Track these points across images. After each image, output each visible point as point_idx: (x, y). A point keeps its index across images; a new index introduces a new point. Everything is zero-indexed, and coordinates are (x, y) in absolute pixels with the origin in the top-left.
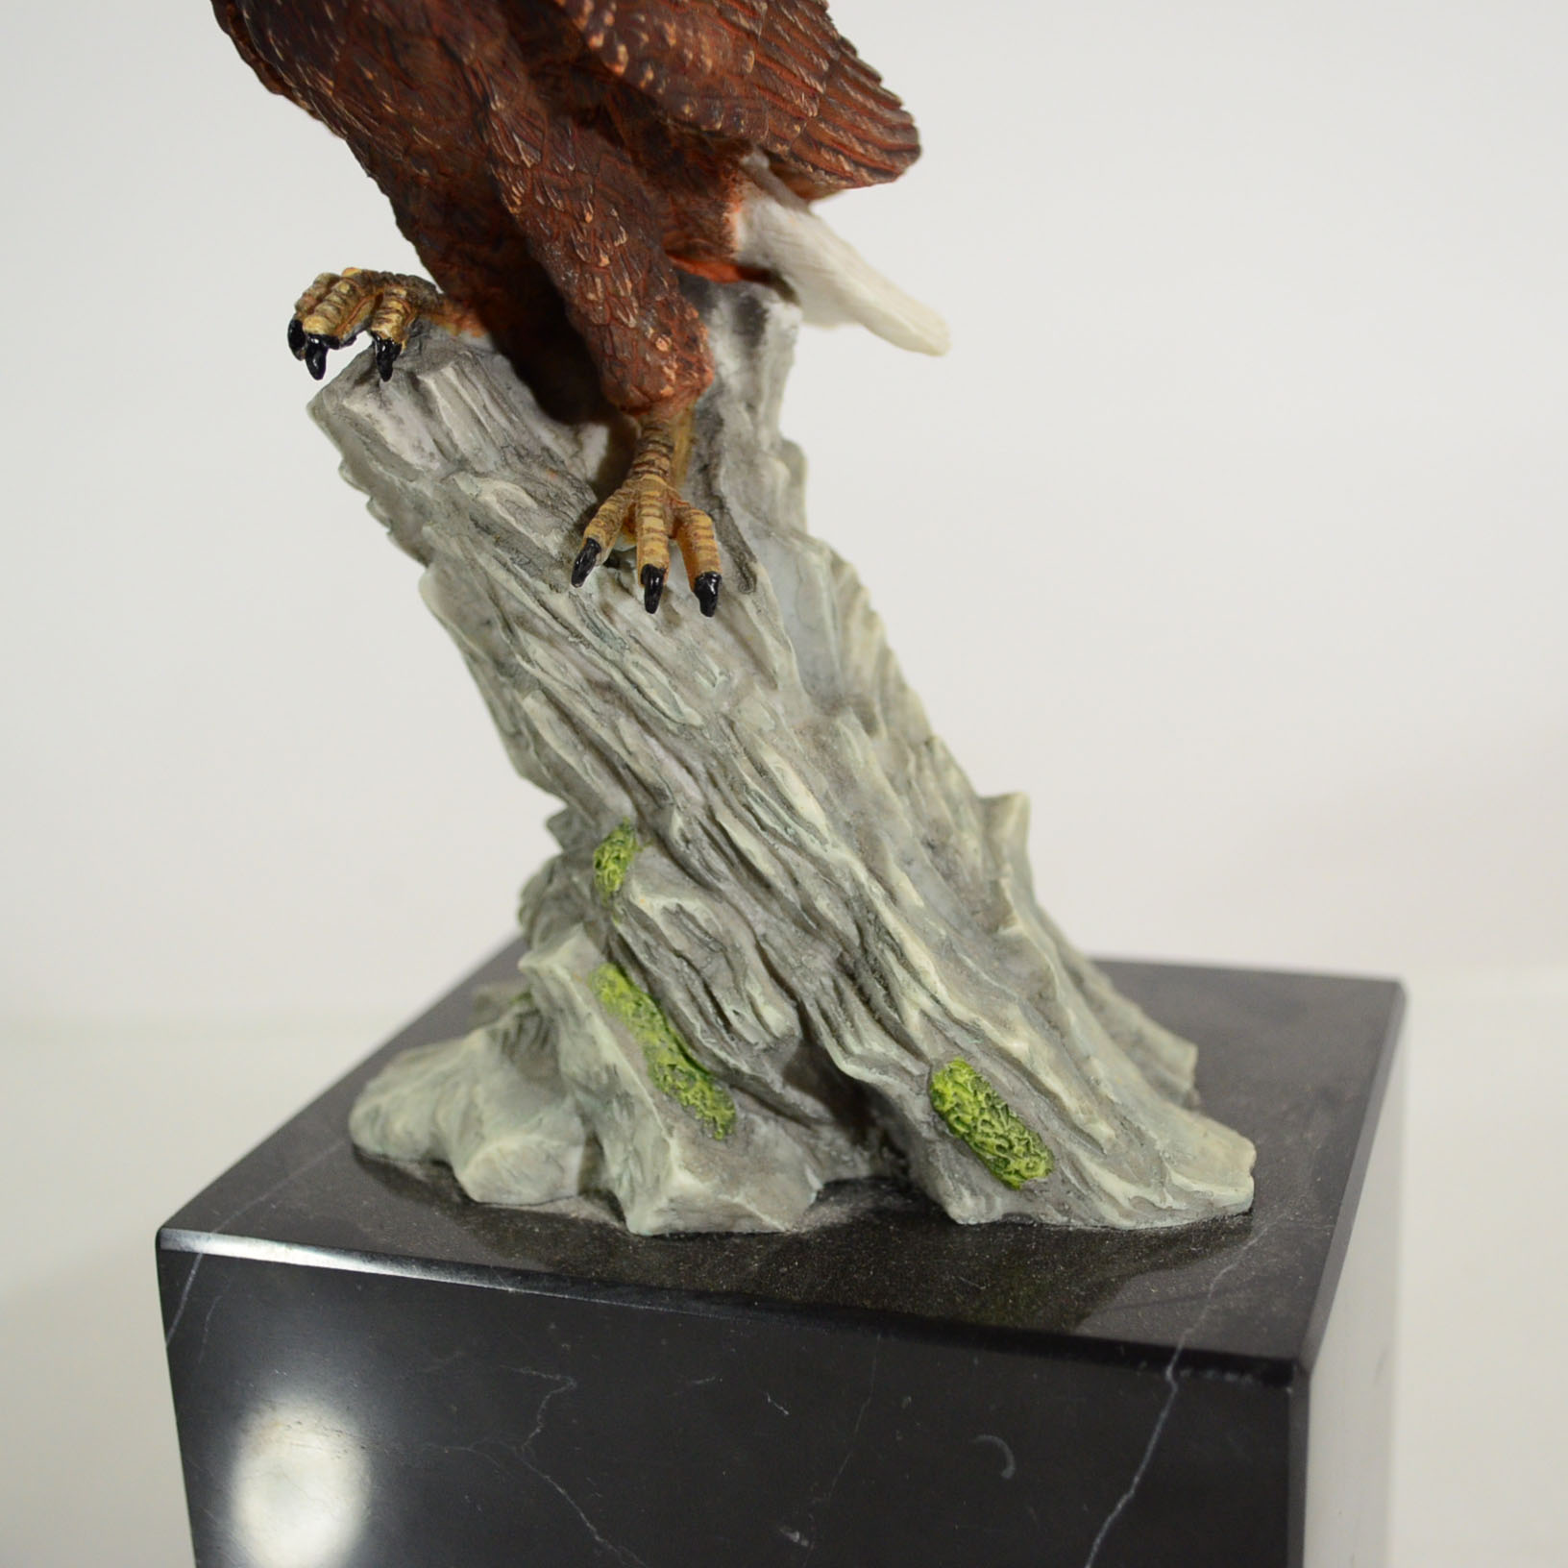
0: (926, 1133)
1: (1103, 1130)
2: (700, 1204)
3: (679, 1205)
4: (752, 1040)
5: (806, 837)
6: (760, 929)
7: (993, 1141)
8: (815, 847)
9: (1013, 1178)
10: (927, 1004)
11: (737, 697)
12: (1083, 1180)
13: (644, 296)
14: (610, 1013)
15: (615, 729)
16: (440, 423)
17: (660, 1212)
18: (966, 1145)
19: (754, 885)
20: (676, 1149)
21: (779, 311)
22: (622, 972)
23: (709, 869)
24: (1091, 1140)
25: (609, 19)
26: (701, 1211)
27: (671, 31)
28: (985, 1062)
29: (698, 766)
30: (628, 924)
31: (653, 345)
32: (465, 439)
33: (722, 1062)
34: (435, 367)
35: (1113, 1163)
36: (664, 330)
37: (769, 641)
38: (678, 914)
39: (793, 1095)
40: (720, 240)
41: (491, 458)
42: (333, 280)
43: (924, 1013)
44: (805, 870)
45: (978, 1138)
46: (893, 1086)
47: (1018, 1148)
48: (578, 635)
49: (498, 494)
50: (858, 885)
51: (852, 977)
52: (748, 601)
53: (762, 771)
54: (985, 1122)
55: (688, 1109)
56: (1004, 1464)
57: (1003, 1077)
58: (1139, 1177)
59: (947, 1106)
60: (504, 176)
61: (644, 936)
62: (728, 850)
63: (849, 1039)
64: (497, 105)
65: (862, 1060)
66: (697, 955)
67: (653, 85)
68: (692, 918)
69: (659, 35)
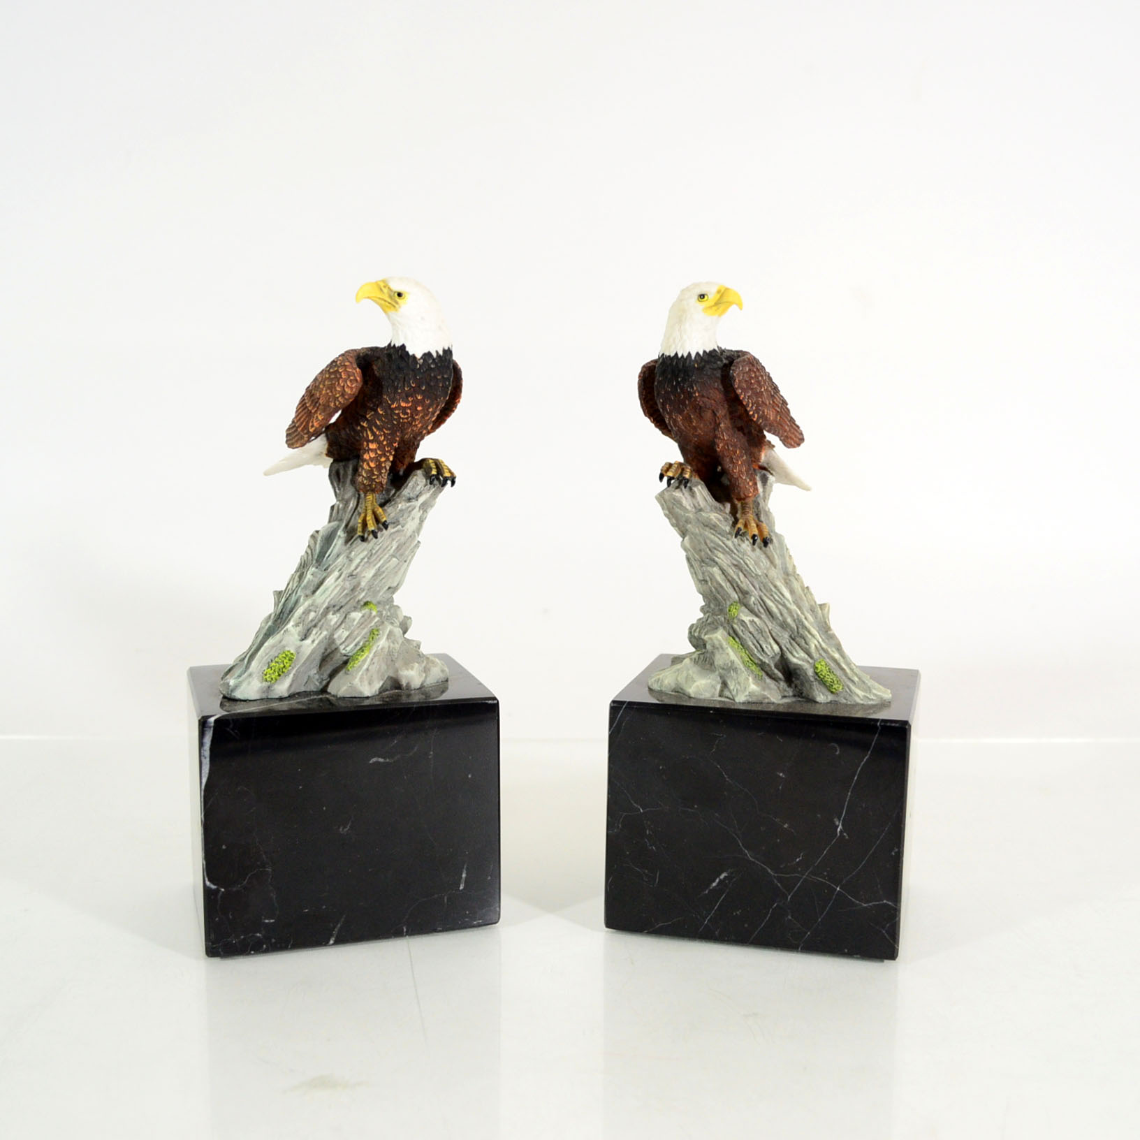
0: (812, 679)
1: (856, 679)
2: (757, 694)
3: (751, 694)
4: (769, 654)
5: (787, 602)
6: (770, 628)
7: (829, 680)
8: (789, 605)
9: (834, 690)
10: (817, 643)
11: (768, 569)
12: (850, 691)
13: (747, 471)
14: (732, 648)
15: (738, 576)
16: (696, 499)
17: (746, 696)
18: (822, 682)
19: (770, 616)
20: (751, 679)
22: (734, 639)
23: (759, 611)
24: (853, 681)
25: (754, 408)
26: (756, 696)
27: (766, 411)
28: (828, 660)
29: (757, 586)
30: (738, 625)
31: (748, 483)
32: (702, 504)
33: (761, 660)
34: (696, 486)
35: (859, 688)
36: (751, 480)
37: (776, 556)
38: (752, 622)
39: (776, 671)
40: (758, 459)
41: (709, 509)
42: (671, 465)
43: (816, 646)
44: (785, 611)
45: (826, 679)
46: (806, 666)
47: (836, 682)
48: (732, 551)
49: (715, 516)
50: (798, 615)
51: (794, 640)
52: (772, 547)
53: (775, 587)
54: (828, 675)
55: (752, 671)
56: (836, 751)
57: (832, 665)
58: (864, 690)
59: (819, 671)
61: (742, 628)
62: (765, 608)
63: (795, 653)
64: (722, 425)
65: (798, 658)
66: (755, 633)
67: (761, 423)
68: (755, 623)
69: (764, 412)
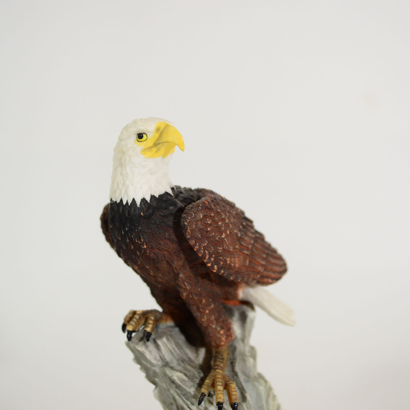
13: (217, 320)
16: (161, 352)
21: (251, 314)
25: (212, 259)
27: (228, 260)
31: (219, 332)
32: (168, 357)
34: (161, 337)
36: (222, 328)
40: (235, 296)
42: (134, 313)
49: (177, 377)
60: (182, 290)
64: (181, 275)
67: (224, 273)
69: (225, 261)
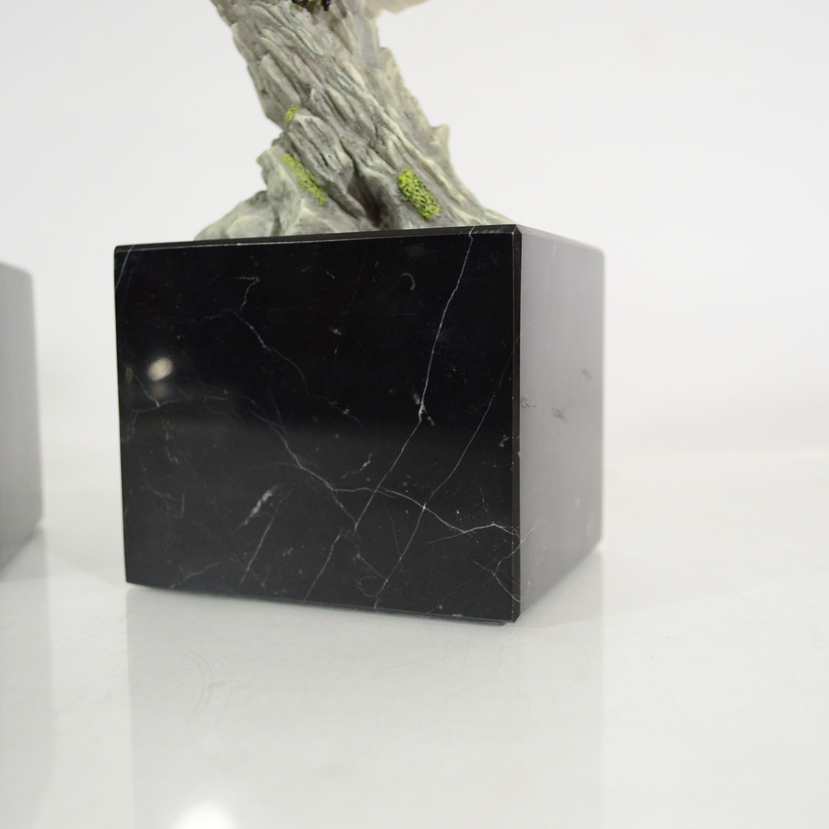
0: (397, 201)
1: (461, 198)
2: (311, 221)
3: (303, 223)
4: (334, 167)
5: (357, 88)
6: (341, 135)
7: (420, 198)
8: (359, 92)
9: (427, 214)
11: (337, 52)
12: (453, 216)
14: (286, 166)
15: (293, 61)
17: (297, 226)
18: (409, 202)
19: (339, 118)
20: (303, 201)
22: (292, 156)
23: (324, 112)
24: (456, 202)
26: (311, 225)
28: (418, 170)
29: (322, 77)
30: (294, 133)
33: (323, 178)
35: (464, 209)
37: (351, 35)
38: (311, 123)
39: (350, 198)
43: (395, 144)
44: (357, 105)
45: (414, 197)
46: (386, 180)
47: (429, 202)
48: (281, 22)
50: (375, 108)
51: (373, 148)
52: (344, 21)
53: (344, 70)
54: (417, 191)
55: (310, 194)
56: (411, 285)
57: (425, 177)
58: (474, 214)
59: (403, 185)
61: (299, 136)
62: (331, 104)
63: (370, 163)
65: (372, 168)
66: (317, 141)
68: (315, 125)
